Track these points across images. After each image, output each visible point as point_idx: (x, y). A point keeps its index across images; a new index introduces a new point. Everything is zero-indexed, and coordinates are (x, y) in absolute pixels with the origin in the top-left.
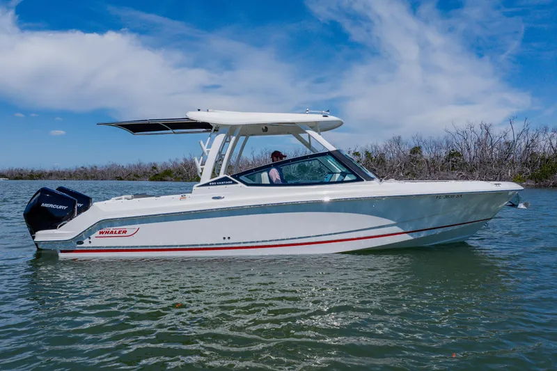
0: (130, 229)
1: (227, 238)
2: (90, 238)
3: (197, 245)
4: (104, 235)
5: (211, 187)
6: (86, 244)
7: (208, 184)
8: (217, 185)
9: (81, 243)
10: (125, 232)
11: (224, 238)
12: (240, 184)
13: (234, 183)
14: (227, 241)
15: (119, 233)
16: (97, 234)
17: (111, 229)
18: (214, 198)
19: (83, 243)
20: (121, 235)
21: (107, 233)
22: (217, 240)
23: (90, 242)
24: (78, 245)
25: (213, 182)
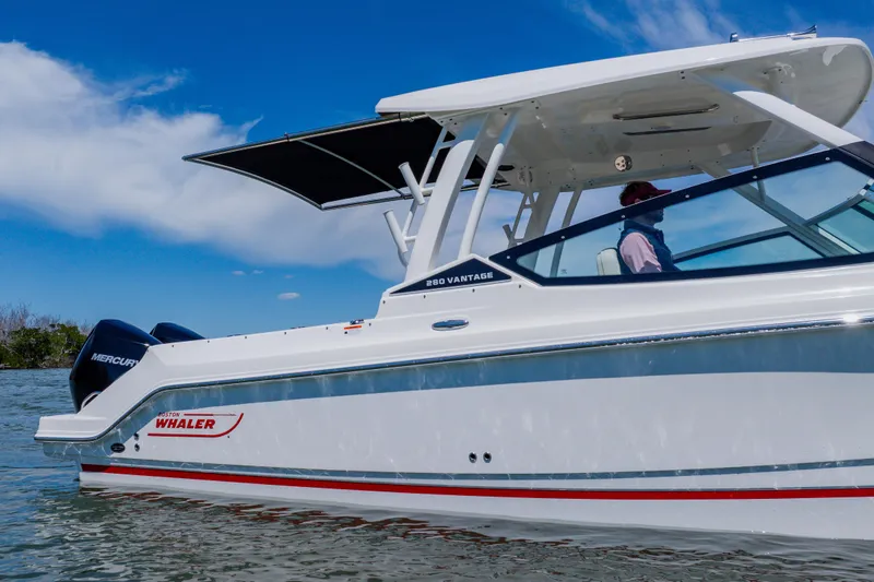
0: (223, 415)
1: (480, 457)
2: (137, 436)
3: (392, 475)
4: (165, 430)
5: (428, 293)
6: (129, 453)
7: (420, 286)
8: (447, 285)
9: (119, 448)
10: (210, 424)
11: (473, 456)
12: (517, 279)
13: (499, 276)
14: (480, 467)
15: (198, 426)
16: (151, 426)
17: (182, 415)
18: (437, 326)
19: (123, 449)
20: (202, 431)
21: (173, 424)
22: (453, 463)
23: (137, 446)
24: (115, 455)
25: (437, 277)
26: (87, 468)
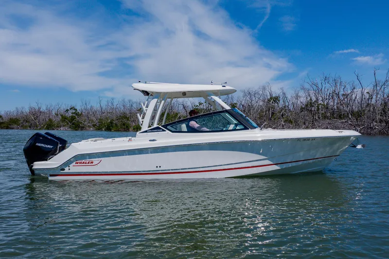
2: (69, 166)
3: (140, 171)
4: (78, 165)
5: (148, 133)
6: (67, 170)
7: (146, 132)
8: (152, 132)
9: (63, 170)
10: (92, 163)
11: (157, 167)
12: (168, 131)
13: (164, 130)
14: (159, 169)
15: (88, 163)
16: (74, 164)
17: (84, 161)
18: (150, 140)
19: (65, 170)
21: (80, 163)
23: (69, 169)
24: (62, 171)
25: (150, 130)
26: (51, 175)
